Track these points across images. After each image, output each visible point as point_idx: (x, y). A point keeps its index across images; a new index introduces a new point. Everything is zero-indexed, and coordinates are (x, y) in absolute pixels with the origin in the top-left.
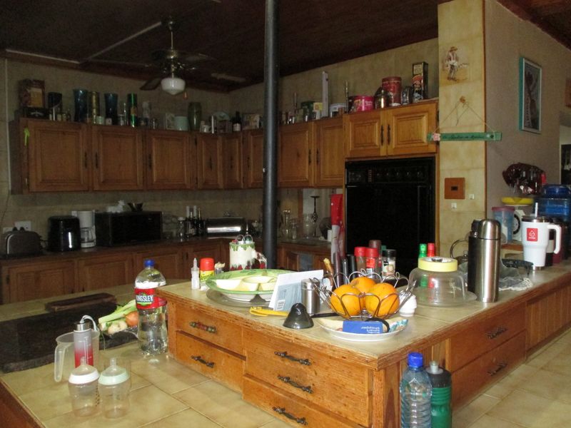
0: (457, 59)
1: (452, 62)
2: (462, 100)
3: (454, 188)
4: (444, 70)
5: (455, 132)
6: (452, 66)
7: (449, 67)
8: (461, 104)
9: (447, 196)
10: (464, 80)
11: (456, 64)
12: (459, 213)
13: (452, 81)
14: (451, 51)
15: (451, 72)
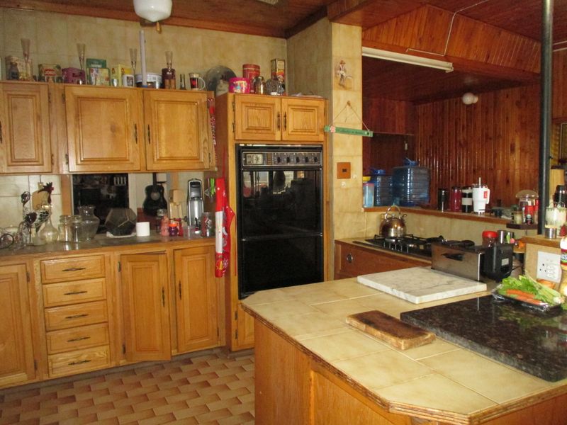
0: (345, 71)
1: (342, 72)
2: (349, 103)
3: (344, 170)
4: (336, 77)
5: (344, 127)
6: (342, 76)
7: (340, 75)
8: (348, 106)
9: (340, 177)
10: (350, 89)
11: (344, 75)
12: (347, 189)
13: (341, 87)
14: (341, 63)
15: (341, 80)
